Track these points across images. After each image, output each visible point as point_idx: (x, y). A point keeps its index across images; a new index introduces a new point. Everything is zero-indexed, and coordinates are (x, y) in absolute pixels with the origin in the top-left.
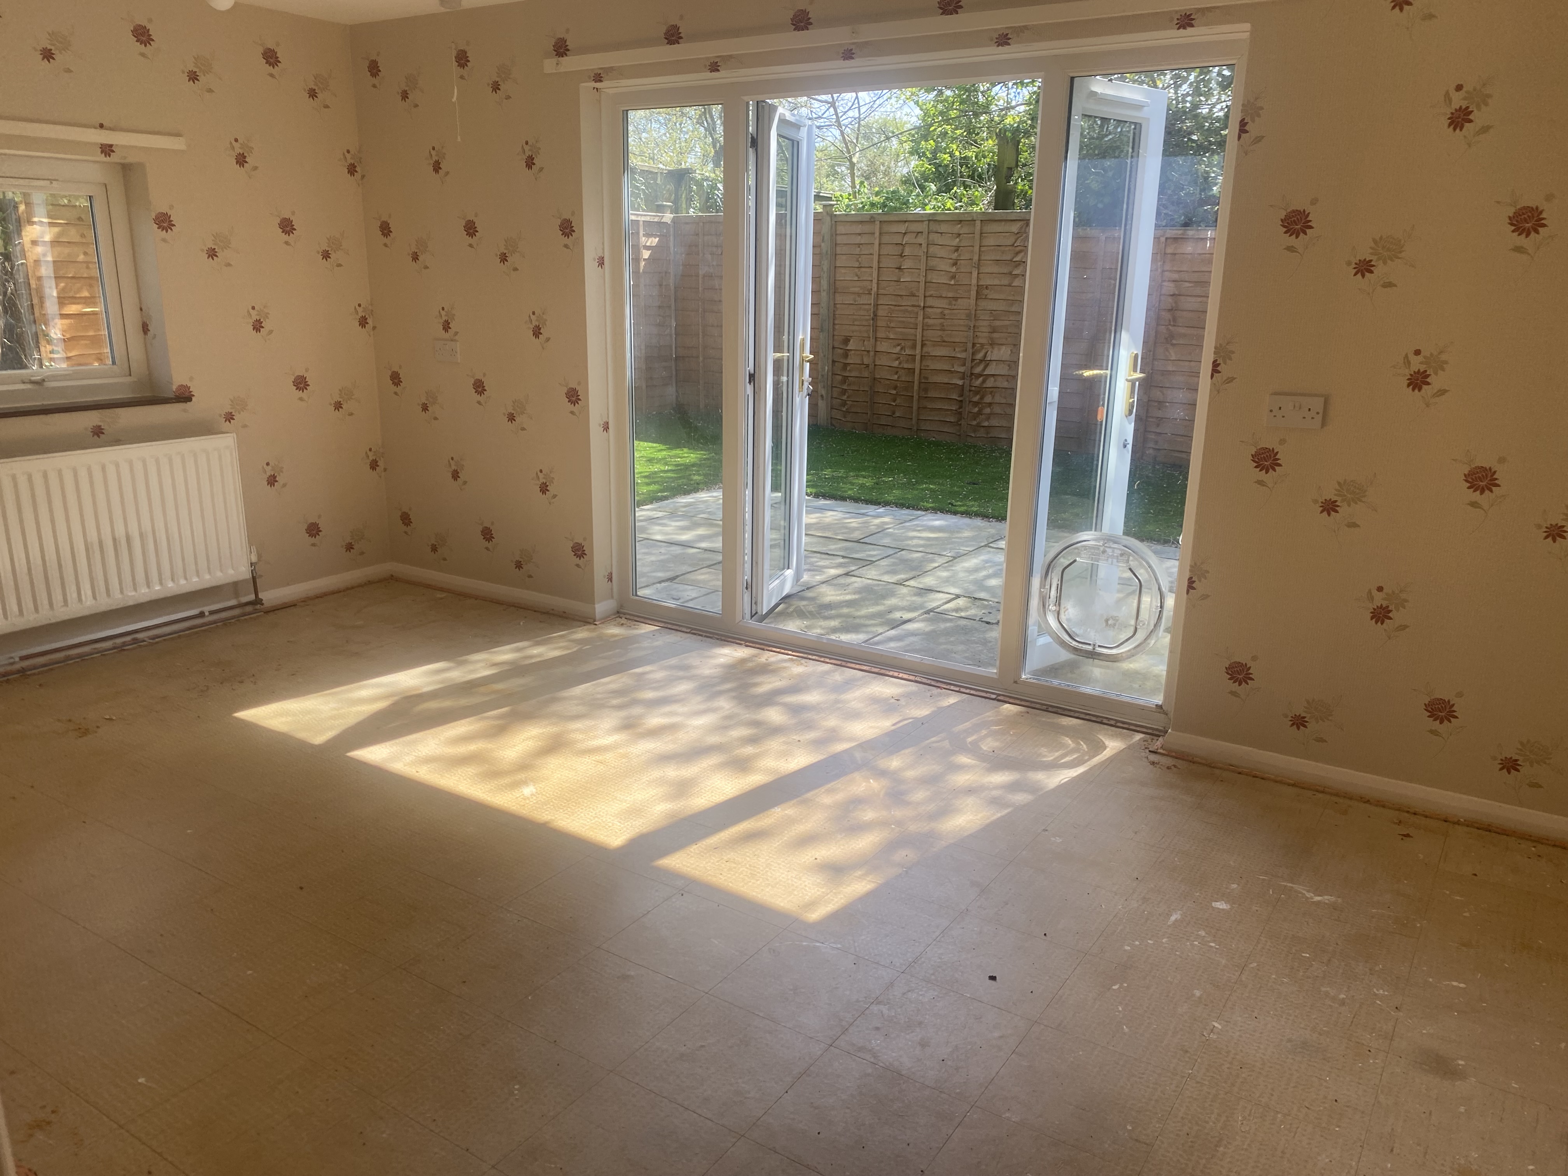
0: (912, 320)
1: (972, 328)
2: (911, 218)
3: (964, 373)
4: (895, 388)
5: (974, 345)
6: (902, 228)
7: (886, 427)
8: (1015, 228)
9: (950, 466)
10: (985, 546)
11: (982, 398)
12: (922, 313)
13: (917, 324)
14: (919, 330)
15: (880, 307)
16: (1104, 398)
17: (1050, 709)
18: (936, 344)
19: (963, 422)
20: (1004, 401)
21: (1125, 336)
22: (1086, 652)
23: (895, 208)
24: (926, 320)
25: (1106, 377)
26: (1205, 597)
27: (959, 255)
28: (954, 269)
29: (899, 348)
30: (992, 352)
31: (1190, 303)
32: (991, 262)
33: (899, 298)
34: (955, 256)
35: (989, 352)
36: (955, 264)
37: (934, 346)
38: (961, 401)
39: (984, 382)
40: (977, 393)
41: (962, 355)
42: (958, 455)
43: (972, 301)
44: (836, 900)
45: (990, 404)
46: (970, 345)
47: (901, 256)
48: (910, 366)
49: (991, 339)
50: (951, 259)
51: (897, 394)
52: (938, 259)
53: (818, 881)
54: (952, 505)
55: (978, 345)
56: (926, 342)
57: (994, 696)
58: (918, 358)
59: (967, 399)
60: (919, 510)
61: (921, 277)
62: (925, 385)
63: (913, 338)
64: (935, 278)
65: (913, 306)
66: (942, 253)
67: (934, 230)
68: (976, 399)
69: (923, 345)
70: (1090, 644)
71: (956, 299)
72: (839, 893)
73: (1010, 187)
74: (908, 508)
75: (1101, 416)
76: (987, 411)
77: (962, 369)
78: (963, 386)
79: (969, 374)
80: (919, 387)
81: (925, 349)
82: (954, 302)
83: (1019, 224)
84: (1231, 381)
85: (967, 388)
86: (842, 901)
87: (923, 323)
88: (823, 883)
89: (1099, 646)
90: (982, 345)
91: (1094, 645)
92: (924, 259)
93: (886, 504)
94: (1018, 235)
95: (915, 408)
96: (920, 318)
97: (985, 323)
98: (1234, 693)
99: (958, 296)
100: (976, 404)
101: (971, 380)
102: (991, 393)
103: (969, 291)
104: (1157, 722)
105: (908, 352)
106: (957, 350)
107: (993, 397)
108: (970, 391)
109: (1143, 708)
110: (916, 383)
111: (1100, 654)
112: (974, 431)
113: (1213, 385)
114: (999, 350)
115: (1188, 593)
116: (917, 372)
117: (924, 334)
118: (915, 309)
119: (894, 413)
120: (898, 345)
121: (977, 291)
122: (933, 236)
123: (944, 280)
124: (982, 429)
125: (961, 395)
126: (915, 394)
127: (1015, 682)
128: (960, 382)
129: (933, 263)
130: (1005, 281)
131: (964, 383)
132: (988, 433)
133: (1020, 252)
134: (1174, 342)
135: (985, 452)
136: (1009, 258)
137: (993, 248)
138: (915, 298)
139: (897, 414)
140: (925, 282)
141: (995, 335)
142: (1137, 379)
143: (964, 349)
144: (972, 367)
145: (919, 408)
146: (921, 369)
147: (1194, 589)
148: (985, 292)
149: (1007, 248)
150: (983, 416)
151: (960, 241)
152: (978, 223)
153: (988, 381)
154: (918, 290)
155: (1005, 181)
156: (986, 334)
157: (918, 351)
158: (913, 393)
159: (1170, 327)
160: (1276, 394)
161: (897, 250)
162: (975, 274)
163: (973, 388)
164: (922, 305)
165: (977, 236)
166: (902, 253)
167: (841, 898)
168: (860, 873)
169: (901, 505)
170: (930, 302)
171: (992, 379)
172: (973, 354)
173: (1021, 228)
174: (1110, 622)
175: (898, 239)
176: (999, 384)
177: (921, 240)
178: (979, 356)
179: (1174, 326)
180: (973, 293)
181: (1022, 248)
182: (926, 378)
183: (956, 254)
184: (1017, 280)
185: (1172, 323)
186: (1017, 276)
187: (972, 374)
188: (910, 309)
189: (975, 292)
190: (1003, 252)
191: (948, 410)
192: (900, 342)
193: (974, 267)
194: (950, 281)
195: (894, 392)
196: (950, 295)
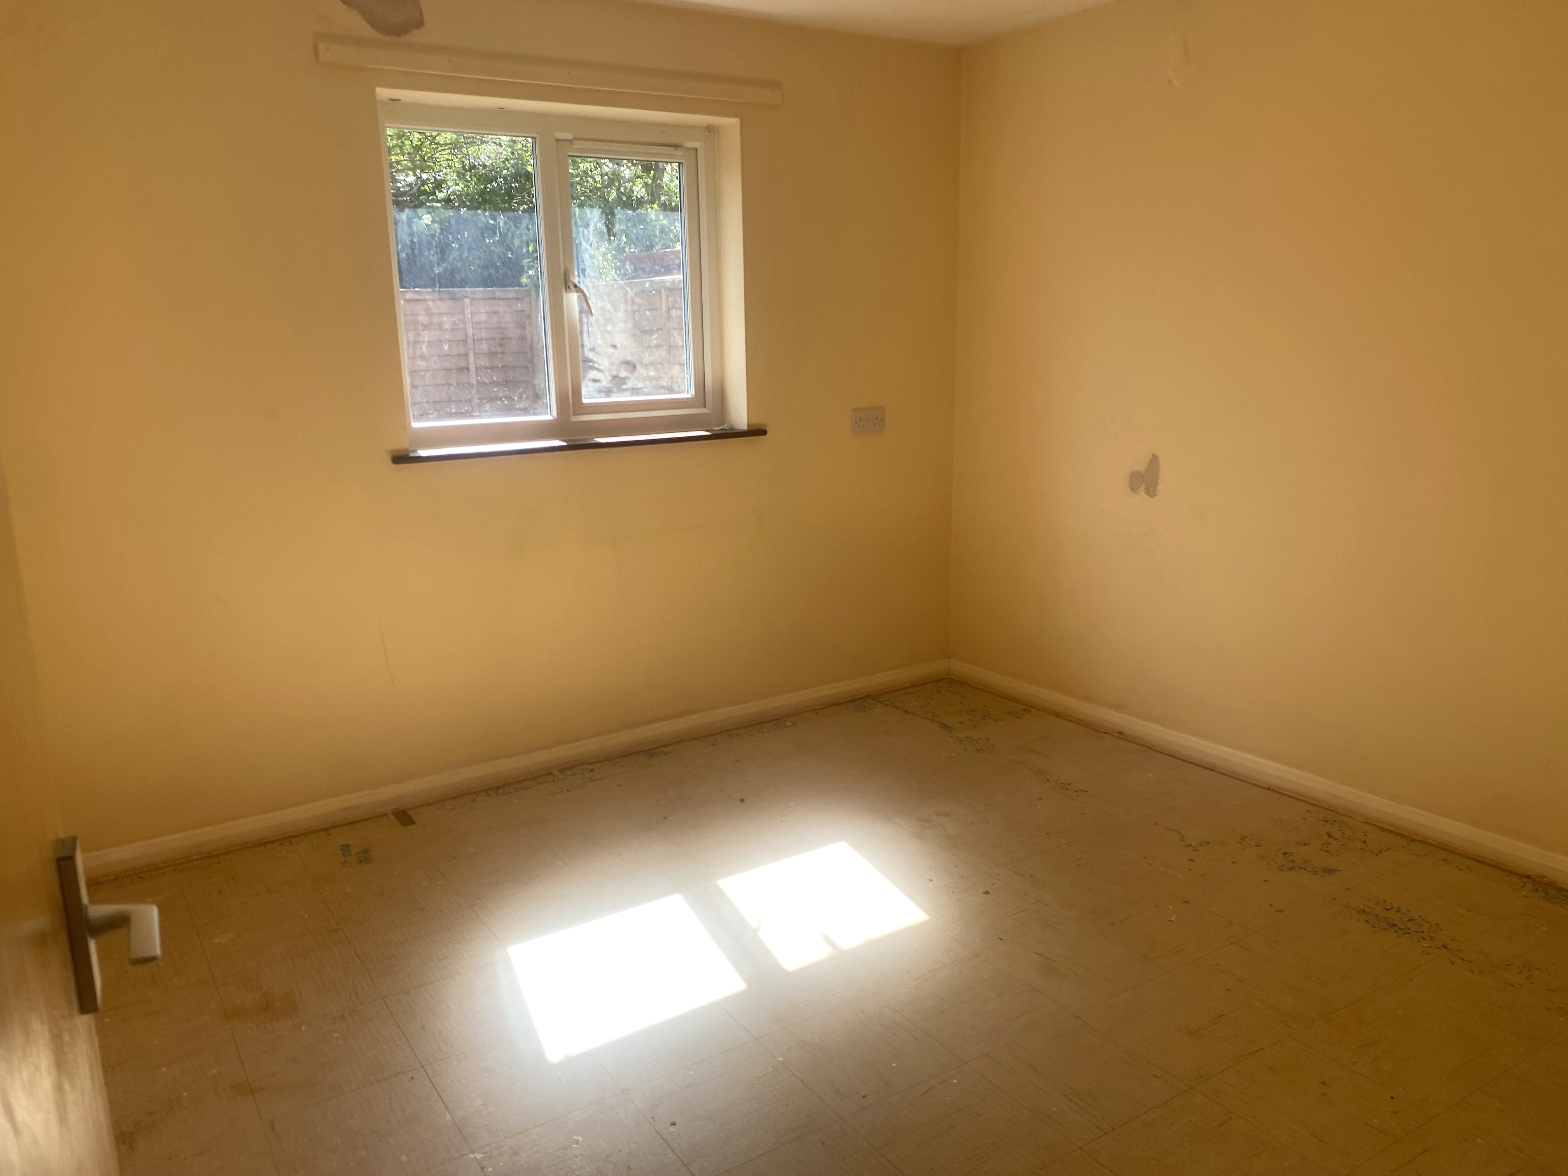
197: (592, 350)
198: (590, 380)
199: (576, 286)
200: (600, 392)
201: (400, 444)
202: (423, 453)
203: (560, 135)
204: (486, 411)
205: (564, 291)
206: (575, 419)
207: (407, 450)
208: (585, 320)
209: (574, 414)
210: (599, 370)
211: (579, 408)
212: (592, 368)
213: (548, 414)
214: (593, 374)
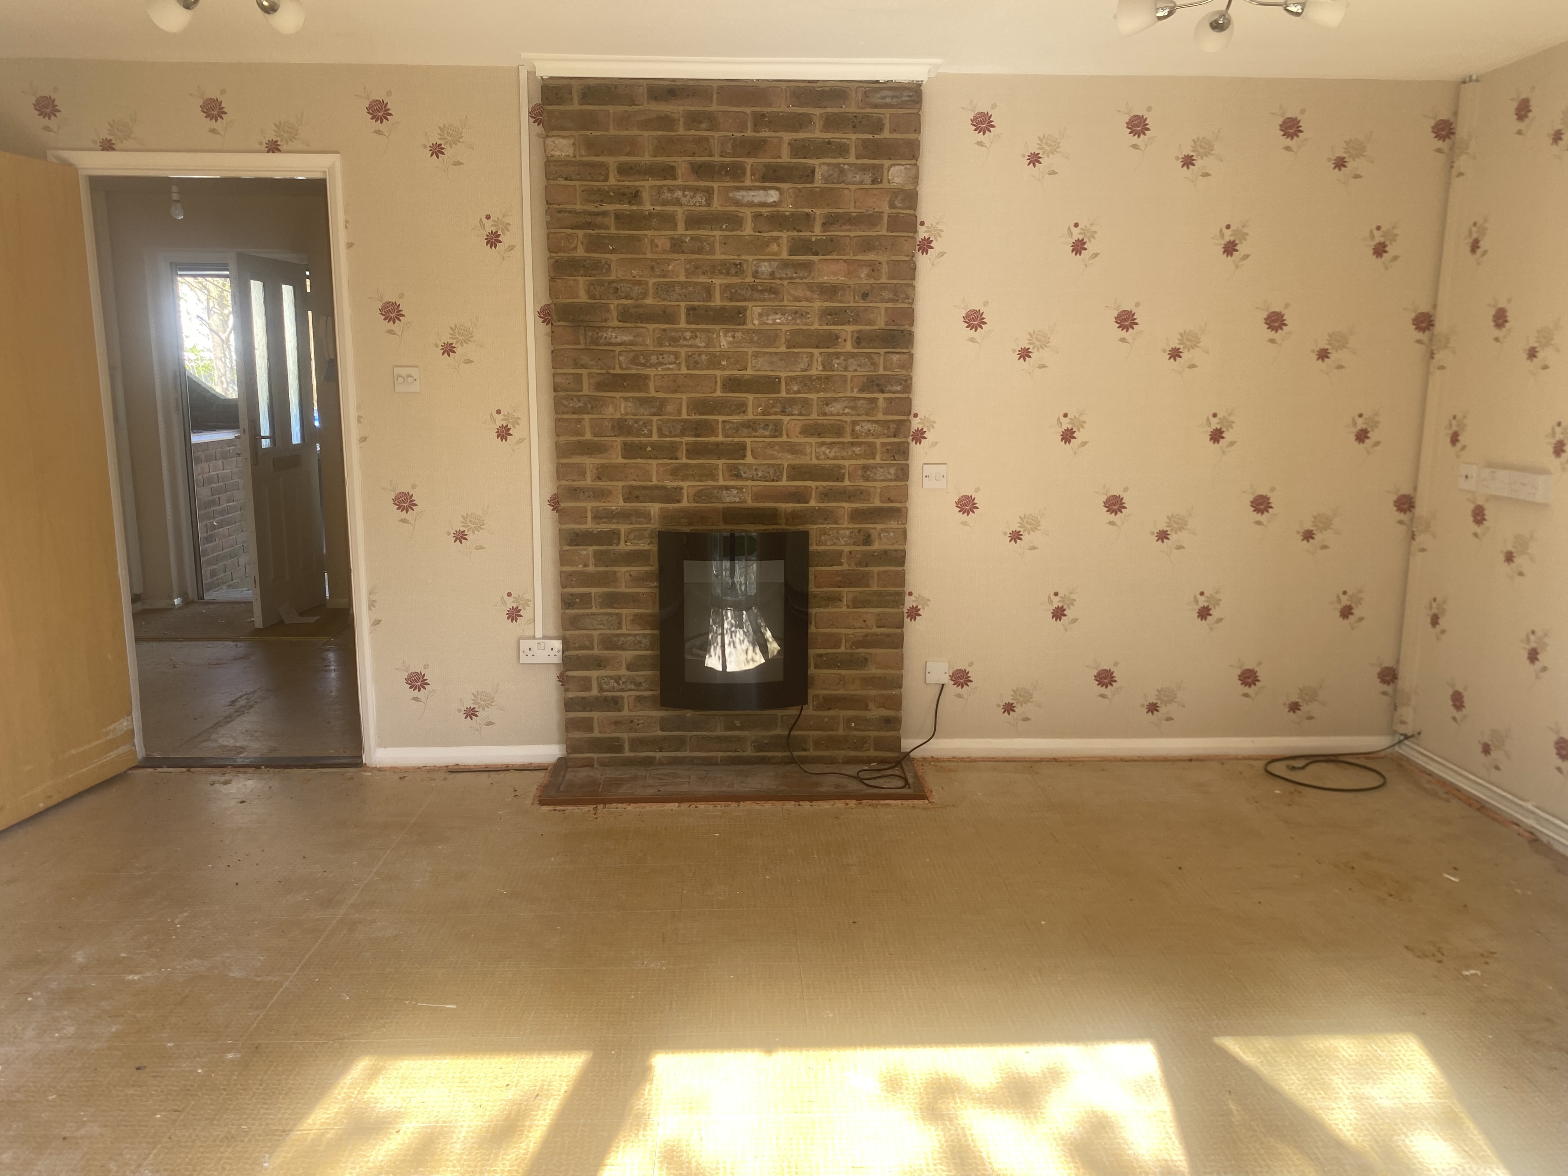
44: (345, 1090)
53: (378, 1105)
72: (345, 1100)
86: (336, 1092)
88: (372, 1105)
167: (339, 1094)
168: (329, 1136)
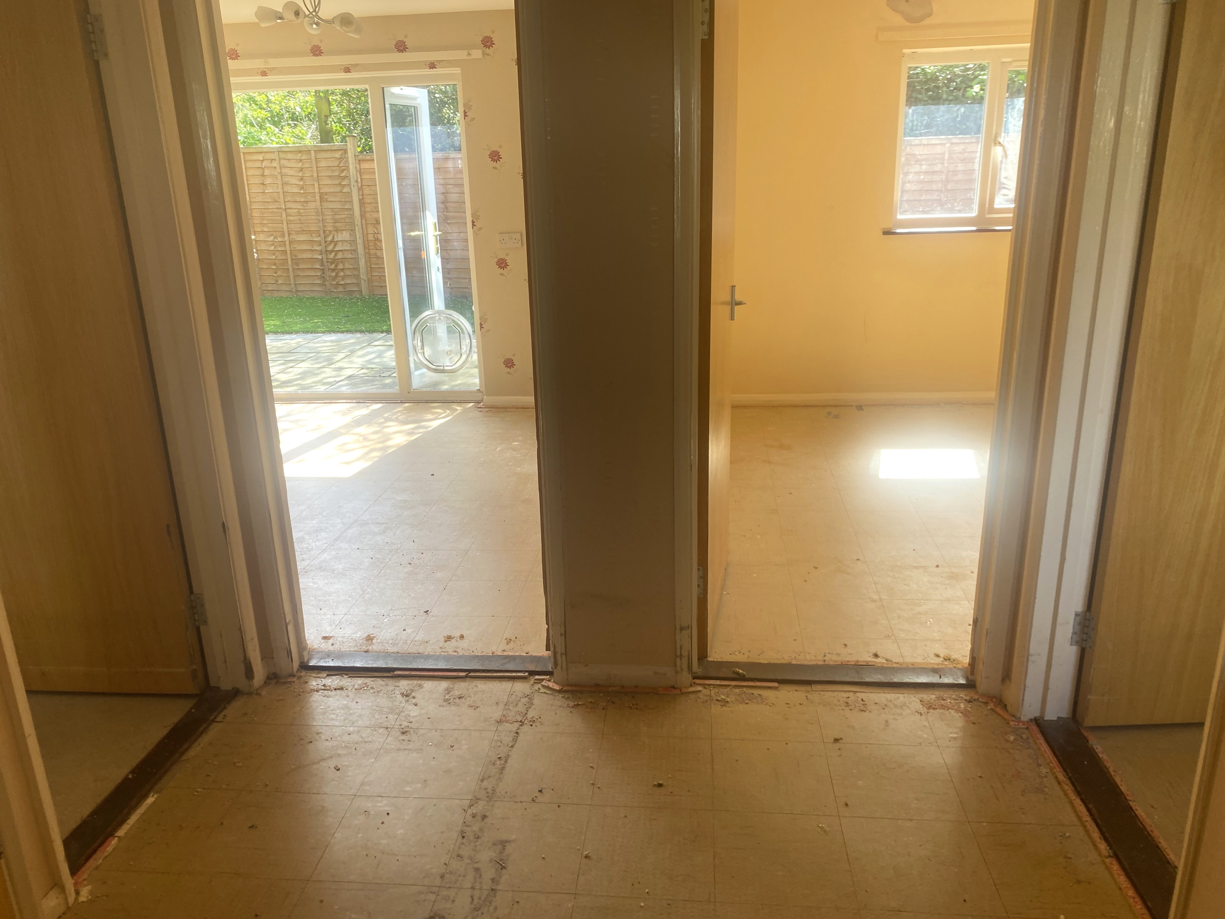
0: (278, 218)
1: (321, 221)
2: (265, 150)
3: (321, 251)
4: (275, 264)
5: (324, 232)
6: (260, 157)
7: (273, 291)
8: (338, 155)
9: (327, 309)
10: (368, 345)
11: (336, 266)
12: (285, 213)
13: (282, 221)
14: (285, 224)
15: (253, 211)
16: (423, 246)
17: (429, 401)
18: (298, 233)
19: (327, 283)
20: (351, 267)
21: (428, 214)
22: (440, 370)
23: (252, 143)
24: (288, 218)
25: (422, 236)
26: (488, 331)
27: (304, 173)
28: (301, 183)
29: (272, 237)
30: (337, 236)
31: (454, 197)
32: (326, 177)
33: (266, 204)
34: (300, 174)
35: (335, 236)
36: (302, 179)
37: (297, 234)
38: (323, 269)
39: (336, 255)
40: (332, 263)
41: (318, 239)
42: (330, 303)
43: (318, 204)
45: (343, 270)
46: (322, 232)
47: (263, 175)
48: (283, 249)
49: (335, 226)
50: (298, 176)
51: (277, 269)
52: (289, 177)
54: (339, 328)
55: (327, 232)
56: (292, 232)
57: (399, 401)
58: (287, 243)
59: (327, 268)
60: (319, 333)
61: (280, 189)
62: (296, 261)
63: (281, 230)
64: (288, 189)
65: (277, 208)
66: (291, 172)
67: (283, 158)
68: (333, 267)
69: (289, 234)
70: (441, 366)
71: (307, 202)
73: (329, 128)
74: (311, 333)
75: (424, 256)
76: (342, 274)
77: (319, 248)
78: (322, 259)
79: (325, 251)
80: (292, 262)
81: (291, 237)
82: (305, 205)
83: (340, 152)
84: (481, 229)
85: (325, 260)
87: (287, 219)
89: (446, 366)
90: (330, 231)
91: (444, 366)
92: (279, 177)
93: (297, 332)
94: (341, 160)
95: (292, 276)
96: (284, 216)
97: (330, 217)
98: (509, 373)
99: (308, 200)
100: (333, 270)
101: (327, 255)
102: (342, 262)
103: (315, 197)
104: (479, 397)
105: (279, 239)
106: (313, 235)
107: (344, 265)
108: (328, 262)
109: (471, 392)
110: (289, 260)
111: (447, 370)
112: (336, 288)
113: (474, 232)
114: (342, 234)
115: (481, 330)
116: (288, 252)
117: (289, 226)
118: (280, 211)
119: (277, 281)
120: (272, 235)
121: (320, 196)
122: (283, 162)
123: (296, 190)
124: (340, 286)
125: (322, 266)
126: (290, 267)
127: (409, 393)
128: (320, 257)
129: (286, 179)
130: (338, 189)
131: (322, 257)
132: (345, 289)
133: (345, 170)
134: (449, 221)
135: (346, 300)
136: (337, 175)
137: (325, 168)
138: (278, 203)
139: (280, 282)
140: (283, 192)
141: (337, 224)
142: (438, 235)
143: (318, 235)
144: (326, 247)
145: (294, 276)
146: (291, 250)
147: (483, 328)
148: (326, 197)
149: (335, 168)
150: (340, 278)
151: (303, 164)
152: (313, 152)
153: (338, 255)
154: (279, 198)
155: (324, 124)
156: (332, 224)
157: (287, 238)
158: (288, 266)
159: (445, 213)
160: (501, 233)
161: (259, 172)
162: (316, 186)
163: (329, 260)
164: (284, 207)
165: (314, 161)
166: (263, 173)
169: (306, 332)
170: (289, 205)
171: (341, 253)
172: (325, 237)
173: (342, 155)
174: (449, 353)
175: (258, 165)
176: (346, 256)
177: (275, 164)
178: (330, 239)
179: (447, 212)
180: (318, 198)
181: (346, 168)
182: (296, 256)
183: (301, 173)
184: (345, 188)
185: (445, 210)
186: (345, 185)
187: (327, 251)
188: (275, 210)
189: (319, 198)
190: (333, 171)
191: (314, 276)
192: (272, 233)
193: (315, 181)
194: (301, 190)
195: (274, 267)
196: (302, 200)
197: (1006, 178)
198: (1002, 195)
199: (1000, 143)
200: (1007, 201)
201: (887, 226)
202: (898, 231)
203: (1004, 60)
204: (938, 211)
205: (993, 145)
206: (988, 216)
207: (891, 228)
208: (1004, 161)
209: (988, 214)
210: (1009, 189)
211: (992, 210)
212: (1005, 188)
213: (974, 214)
214: (1004, 191)
